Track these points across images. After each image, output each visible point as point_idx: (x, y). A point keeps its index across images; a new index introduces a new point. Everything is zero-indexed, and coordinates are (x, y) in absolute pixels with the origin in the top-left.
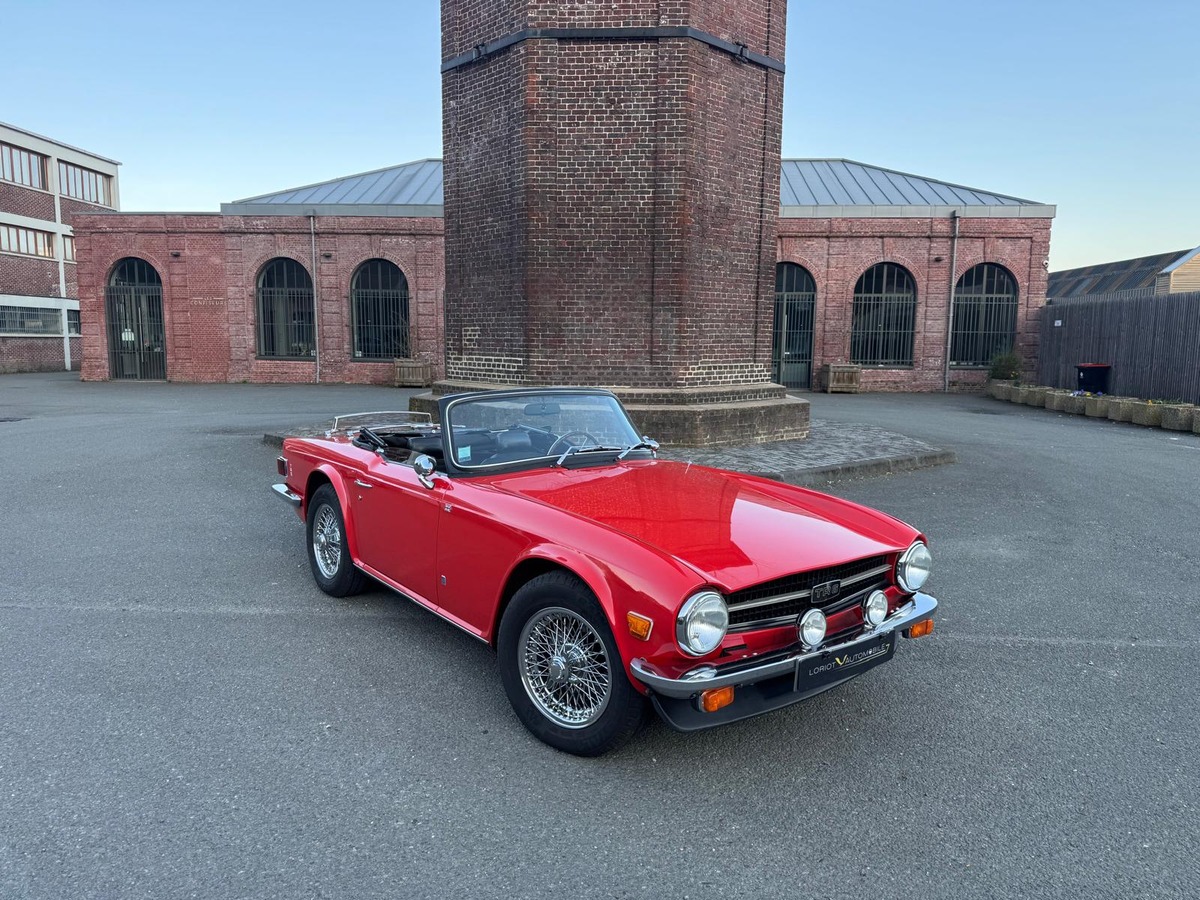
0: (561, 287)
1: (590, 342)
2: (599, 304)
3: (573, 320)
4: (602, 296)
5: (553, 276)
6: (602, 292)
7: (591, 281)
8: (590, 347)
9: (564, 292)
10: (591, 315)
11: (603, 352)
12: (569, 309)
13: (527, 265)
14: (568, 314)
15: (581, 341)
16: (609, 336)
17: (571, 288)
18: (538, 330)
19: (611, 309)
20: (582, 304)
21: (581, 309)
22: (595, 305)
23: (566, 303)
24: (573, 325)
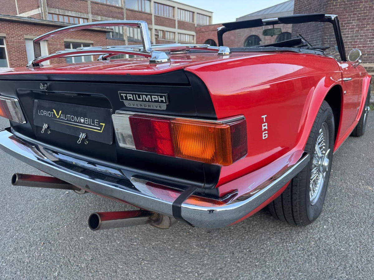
0: (344, 15)
1: (356, 42)
2: (365, 22)
3: (348, 31)
4: (367, 18)
5: (340, 10)
6: (367, 16)
7: (362, 11)
8: (356, 45)
9: (346, 18)
10: (359, 28)
11: (363, 47)
12: (347, 26)
13: (328, 7)
14: (346, 29)
15: (351, 42)
16: (368, 38)
17: (350, 15)
18: (328, 39)
19: (371, 24)
20: (355, 23)
21: (354, 25)
22: (362, 22)
23: (345, 24)
24: (348, 34)
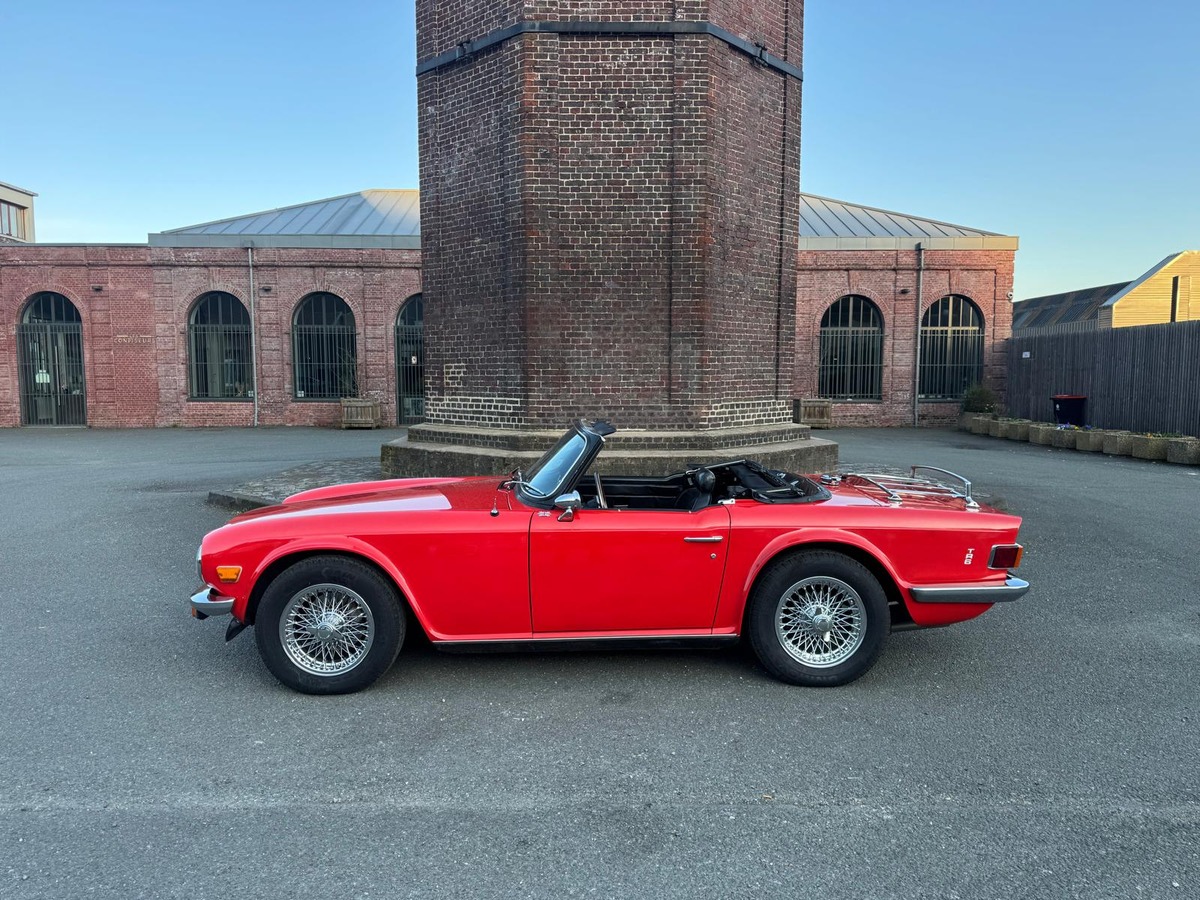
0: (564, 316)
1: (598, 378)
2: (609, 335)
3: (578, 353)
4: (612, 326)
5: (555, 303)
6: (612, 322)
7: (599, 310)
8: (599, 385)
9: (568, 322)
10: (599, 347)
11: (614, 390)
12: (574, 341)
13: (526, 291)
14: (572, 347)
15: (587, 379)
16: (621, 372)
17: (577, 317)
18: (539, 366)
19: (622, 340)
20: (589, 335)
21: (588, 341)
22: (604, 336)
23: (570, 335)
24: (579, 360)
